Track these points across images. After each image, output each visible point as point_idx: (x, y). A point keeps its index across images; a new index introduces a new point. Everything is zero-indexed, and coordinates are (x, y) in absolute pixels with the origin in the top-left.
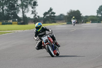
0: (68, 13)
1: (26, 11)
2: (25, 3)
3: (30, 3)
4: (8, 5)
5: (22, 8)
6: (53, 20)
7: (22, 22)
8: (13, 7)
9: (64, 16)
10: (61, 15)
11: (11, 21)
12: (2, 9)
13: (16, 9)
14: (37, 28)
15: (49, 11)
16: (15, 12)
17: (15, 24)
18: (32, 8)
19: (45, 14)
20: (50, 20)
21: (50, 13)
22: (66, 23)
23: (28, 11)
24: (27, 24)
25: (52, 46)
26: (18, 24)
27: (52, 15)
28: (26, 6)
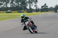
0: (55, 7)
1: (31, 5)
2: (31, 1)
3: (34, 1)
4: (21, 2)
5: (29, 4)
6: (46, 10)
7: (29, 11)
8: (24, 3)
9: (53, 8)
10: (51, 7)
11: (23, 11)
12: (18, 4)
13: (26, 4)
14: (22, 17)
15: (44, 5)
16: (25, 6)
17: (25, 12)
18: (35, 3)
19: (42, 7)
20: (45, 10)
21: (45, 6)
22: (54, 12)
23: (32, 5)
24: (32, 12)
25: (32, 27)
26: (27, 12)
27: (46, 7)
28: (31, 3)
